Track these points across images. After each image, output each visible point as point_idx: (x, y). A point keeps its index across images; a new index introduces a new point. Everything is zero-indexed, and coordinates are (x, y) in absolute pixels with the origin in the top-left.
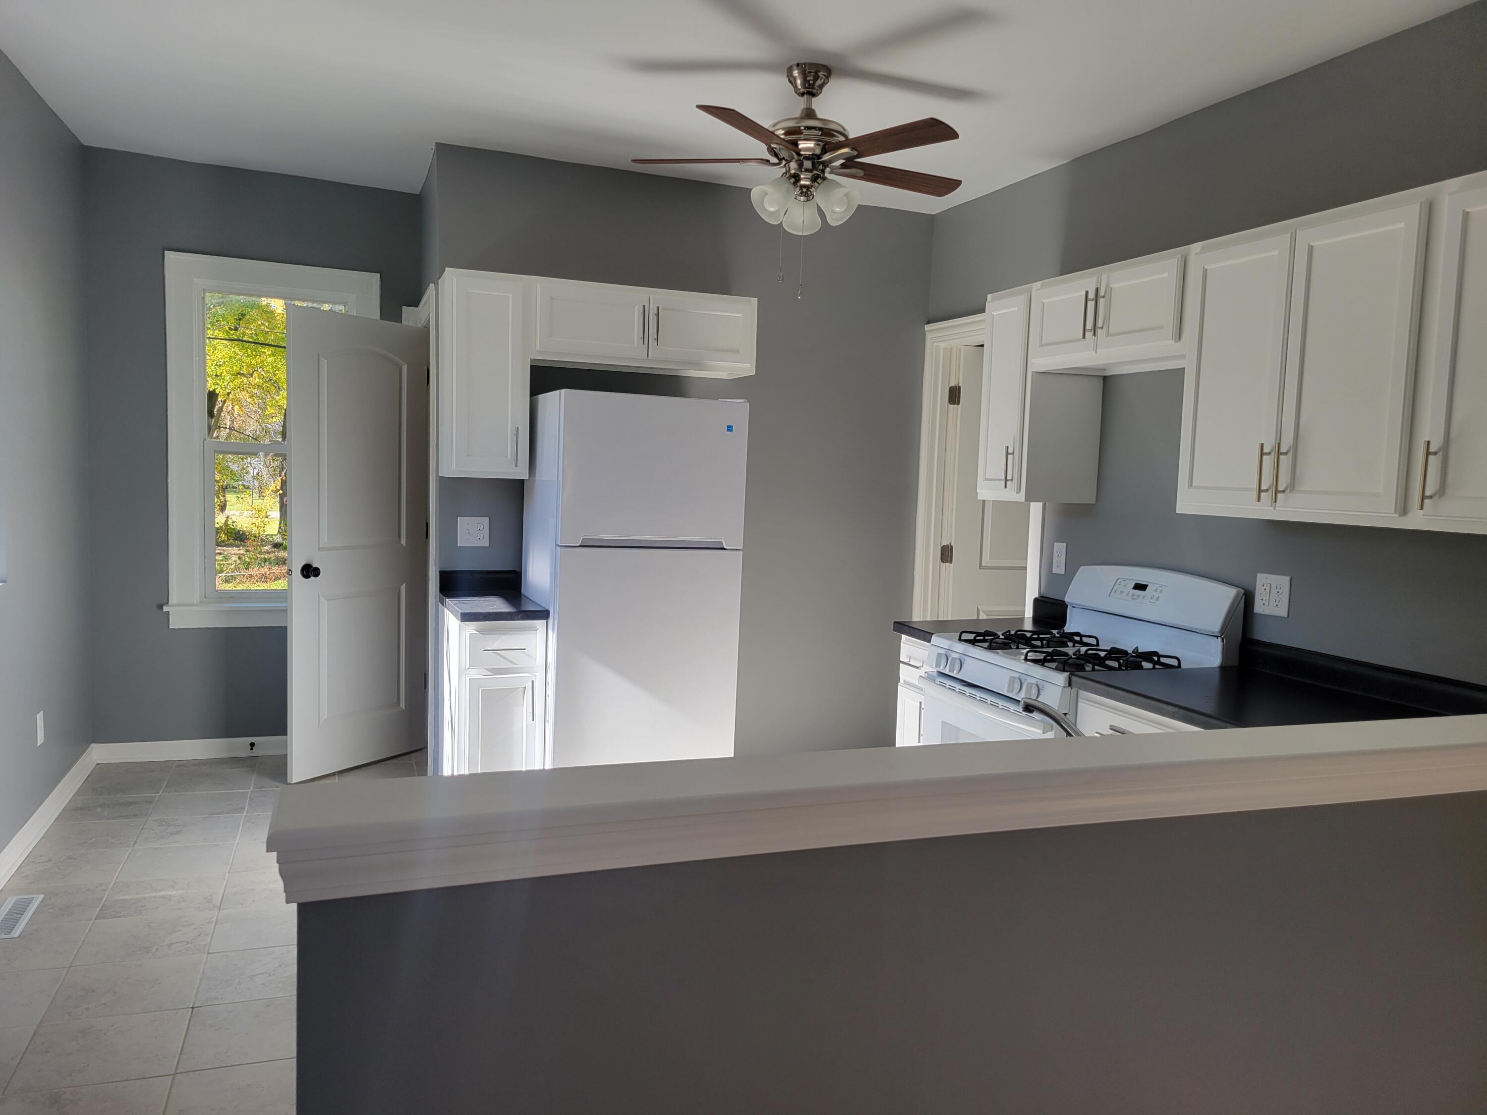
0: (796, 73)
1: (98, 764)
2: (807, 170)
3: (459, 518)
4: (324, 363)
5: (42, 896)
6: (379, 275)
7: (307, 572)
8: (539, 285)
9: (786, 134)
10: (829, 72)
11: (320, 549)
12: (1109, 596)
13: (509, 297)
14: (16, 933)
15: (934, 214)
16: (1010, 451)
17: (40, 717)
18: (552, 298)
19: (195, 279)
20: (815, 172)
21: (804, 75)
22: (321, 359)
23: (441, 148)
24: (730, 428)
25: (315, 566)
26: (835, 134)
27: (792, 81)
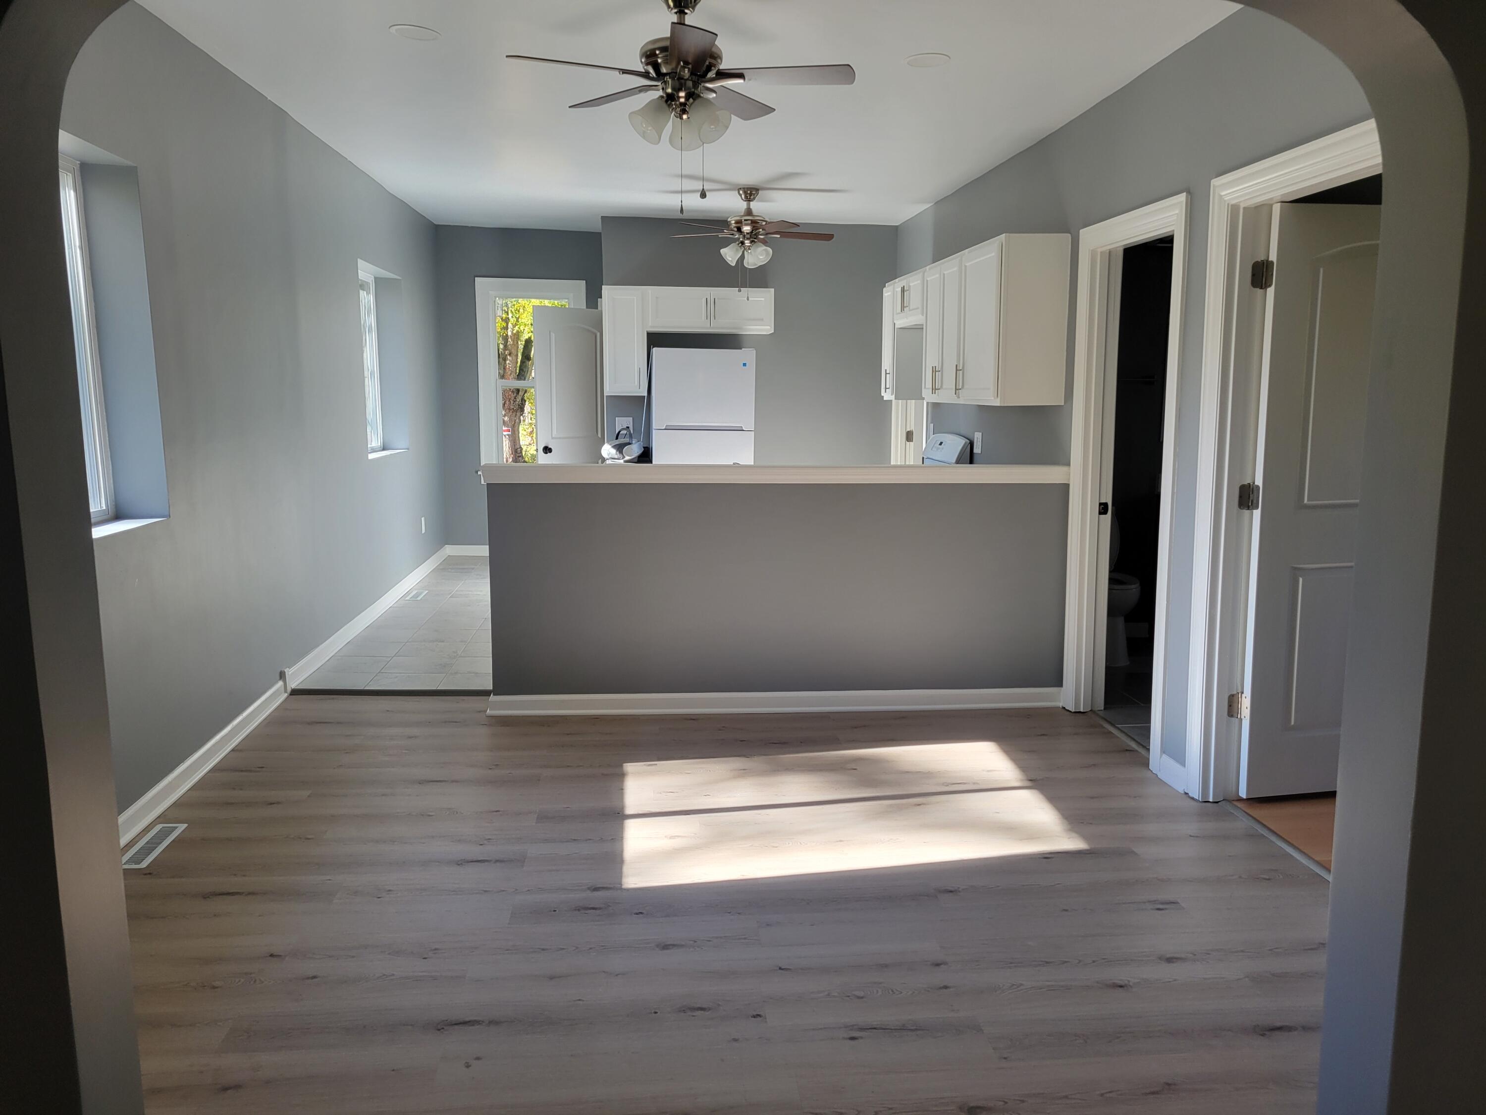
0: (741, 192)
1: (449, 556)
2: (748, 239)
3: (617, 418)
4: (553, 335)
5: (427, 591)
6: (585, 281)
7: (546, 450)
8: (650, 290)
9: (735, 223)
10: (757, 190)
11: (553, 438)
12: (932, 449)
13: (634, 299)
14: (419, 599)
15: (897, 225)
16: (888, 372)
17: (423, 519)
18: (657, 298)
19: (490, 292)
20: (751, 239)
21: (745, 193)
22: (551, 333)
23: (604, 218)
24: (745, 365)
25: (550, 447)
26: (759, 221)
27: (741, 195)
